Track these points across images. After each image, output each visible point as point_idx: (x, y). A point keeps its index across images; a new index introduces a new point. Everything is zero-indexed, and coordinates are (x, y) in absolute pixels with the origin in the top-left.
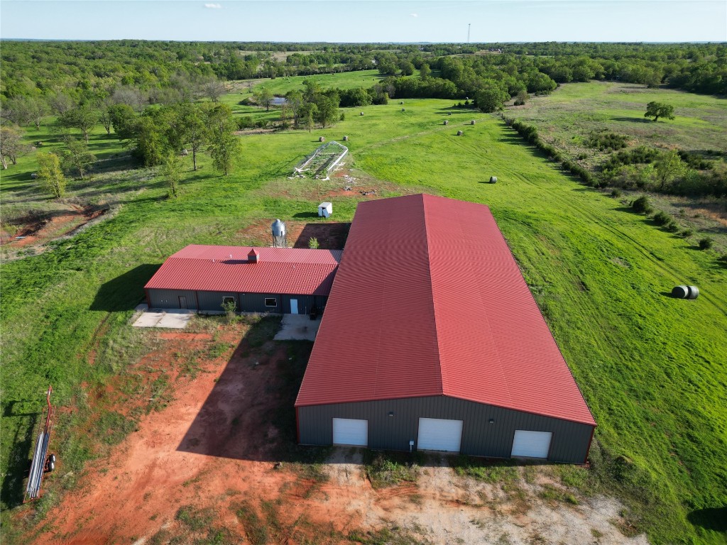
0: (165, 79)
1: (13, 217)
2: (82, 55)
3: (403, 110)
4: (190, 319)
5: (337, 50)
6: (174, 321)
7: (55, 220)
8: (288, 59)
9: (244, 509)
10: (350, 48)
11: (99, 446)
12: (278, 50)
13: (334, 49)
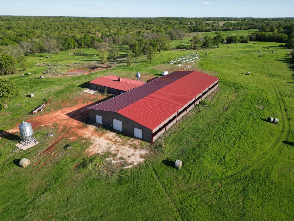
0: (168, 31)
1: (90, 67)
2: (147, 22)
3: (250, 46)
4: (96, 92)
5: (250, 21)
6: (92, 92)
7: (98, 69)
8: (224, 25)
9: (65, 127)
10: (257, 20)
11: (53, 110)
12: (223, 21)
13: (249, 20)
